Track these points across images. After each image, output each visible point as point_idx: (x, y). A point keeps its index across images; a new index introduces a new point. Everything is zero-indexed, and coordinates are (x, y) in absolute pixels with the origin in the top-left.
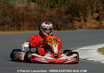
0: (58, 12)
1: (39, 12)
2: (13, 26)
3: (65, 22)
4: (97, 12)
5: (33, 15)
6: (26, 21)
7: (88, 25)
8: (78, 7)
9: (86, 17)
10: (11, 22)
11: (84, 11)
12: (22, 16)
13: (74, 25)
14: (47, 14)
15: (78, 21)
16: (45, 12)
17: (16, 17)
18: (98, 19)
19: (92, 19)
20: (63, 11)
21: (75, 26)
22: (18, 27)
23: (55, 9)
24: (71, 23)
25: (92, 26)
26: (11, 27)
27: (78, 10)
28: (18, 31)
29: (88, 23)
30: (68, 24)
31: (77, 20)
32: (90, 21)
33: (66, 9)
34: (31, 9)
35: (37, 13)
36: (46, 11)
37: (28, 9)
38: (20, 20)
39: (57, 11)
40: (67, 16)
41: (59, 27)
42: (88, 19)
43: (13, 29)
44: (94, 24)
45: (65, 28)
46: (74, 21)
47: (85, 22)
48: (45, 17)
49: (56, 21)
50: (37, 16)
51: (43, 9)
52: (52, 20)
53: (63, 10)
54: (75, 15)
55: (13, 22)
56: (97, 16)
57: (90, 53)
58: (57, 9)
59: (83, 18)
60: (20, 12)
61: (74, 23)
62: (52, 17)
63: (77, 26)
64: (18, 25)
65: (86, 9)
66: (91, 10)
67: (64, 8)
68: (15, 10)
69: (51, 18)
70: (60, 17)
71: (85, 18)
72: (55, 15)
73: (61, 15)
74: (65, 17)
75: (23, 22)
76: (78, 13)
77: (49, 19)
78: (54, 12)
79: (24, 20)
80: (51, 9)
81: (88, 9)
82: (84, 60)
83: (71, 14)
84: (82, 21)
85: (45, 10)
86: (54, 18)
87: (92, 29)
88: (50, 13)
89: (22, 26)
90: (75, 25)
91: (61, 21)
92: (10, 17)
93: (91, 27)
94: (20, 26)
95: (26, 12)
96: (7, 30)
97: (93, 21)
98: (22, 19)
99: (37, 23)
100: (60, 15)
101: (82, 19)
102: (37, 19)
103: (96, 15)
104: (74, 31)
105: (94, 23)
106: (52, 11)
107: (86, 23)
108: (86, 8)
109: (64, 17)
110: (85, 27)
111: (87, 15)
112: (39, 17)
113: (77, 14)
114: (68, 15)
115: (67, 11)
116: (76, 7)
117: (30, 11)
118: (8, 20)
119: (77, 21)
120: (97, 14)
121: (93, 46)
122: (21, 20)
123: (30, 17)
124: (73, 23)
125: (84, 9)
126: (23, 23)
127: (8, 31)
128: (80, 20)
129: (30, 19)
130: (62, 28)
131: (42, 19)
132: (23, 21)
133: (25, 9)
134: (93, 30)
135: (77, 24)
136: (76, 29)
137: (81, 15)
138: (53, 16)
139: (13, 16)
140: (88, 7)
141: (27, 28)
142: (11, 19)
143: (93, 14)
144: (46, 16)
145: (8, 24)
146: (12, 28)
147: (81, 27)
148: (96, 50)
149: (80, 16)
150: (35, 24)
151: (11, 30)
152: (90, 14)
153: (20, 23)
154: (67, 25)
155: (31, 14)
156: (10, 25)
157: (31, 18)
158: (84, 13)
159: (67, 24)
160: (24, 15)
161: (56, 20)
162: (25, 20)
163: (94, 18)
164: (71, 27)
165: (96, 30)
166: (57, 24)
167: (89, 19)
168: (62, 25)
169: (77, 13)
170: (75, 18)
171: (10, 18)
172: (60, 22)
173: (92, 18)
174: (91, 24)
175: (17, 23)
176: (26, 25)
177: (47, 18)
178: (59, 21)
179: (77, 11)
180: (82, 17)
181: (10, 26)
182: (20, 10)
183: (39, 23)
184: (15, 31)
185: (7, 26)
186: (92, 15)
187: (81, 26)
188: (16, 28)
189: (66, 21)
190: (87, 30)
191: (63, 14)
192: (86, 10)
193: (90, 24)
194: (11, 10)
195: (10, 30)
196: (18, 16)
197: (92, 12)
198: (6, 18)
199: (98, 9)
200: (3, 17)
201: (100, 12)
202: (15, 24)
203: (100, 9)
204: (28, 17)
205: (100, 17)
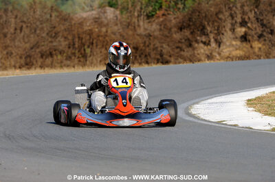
0: (163, 26)
1: (123, 28)
2: (70, 57)
3: (177, 47)
4: (243, 23)
5: (112, 33)
6: (99, 47)
7: (226, 51)
8: (204, 15)
9: (221, 35)
10: (67, 49)
11: (216, 24)
12: (88, 37)
13: (196, 52)
14: (141, 31)
15: (204, 43)
16: (136, 27)
17: (77, 40)
18: (244, 38)
19: (234, 38)
20: (172, 24)
21: (198, 54)
22: (82, 59)
23: (156, 21)
24: (190, 49)
25: (234, 53)
26: (66, 59)
27: (204, 21)
28: (81, 68)
29: (226, 48)
30: (184, 51)
31: (202, 42)
32: (228, 44)
33: (178, 20)
34: (106, 22)
35: (119, 29)
36: (139, 26)
37: (102, 22)
38: (84, 45)
39: (161, 25)
40: (181, 35)
41: (164, 56)
42: (224, 40)
43: (72, 64)
44: (236, 49)
45: (176, 59)
46: (196, 45)
47: (219, 46)
48: (138, 37)
49: (158, 44)
50: (121, 35)
51: (131, 20)
52: (150, 44)
53: (174, 21)
54: (199, 33)
55: (71, 49)
56: (243, 34)
57: (230, 109)
58: (161, 19)
59: (214, 38)
60: (86, 28)
61: (196, 48)
62: (151, 38)
63: (203, 54)
64: (81, 54)
65: (221, 19)
66: (230, 21)
67: (175, 18)
68: (75, 24)
70: (168, 37)
71: (219, 38)
72: (157, 33)
73: (169, 33)
74: (177, 36)
75: (91, 49)
76: (204, 28)
77: (145, 42)
78: (155, 27)
79: (92, 44)
80: (148, 21)
81: (223, 18)
82: (217, 125)
83: (190, 29)
84: (211, 43)
85: (136, 24)
86: (155, 38)
87: (232, 60)
88: (146, 29)
89: (90, 56)
90: (199, 52)
91: (168, 45)
92: (65, 38)
93: (231, 56)
94: (85, 56)
95: (97, 28)
96: (59, 65)
97: (234, 43)
98: (90, 43)
100: (166, 33)
101: (212, 40)
103: (240, 32)
104: (197, 64)
105: (237, 47)
106: (150, 24)
107: (221, 48)
108: (221, 16)
109: (174, 35)
110: (218, 57)
111: (223, 32)
112: (124, 36)
113: (202, 30)
114: (182, 33)
115: (180, 25)
116: (199, 15)
117: (105, 26)
118: (61, 45)
119: (202, 45)
120: (244, 29)
121: (235, 95)
122: (88, 44)
123: (104, 38)
124: (194, 49)
125: (216, 19)
126: (91, 52)
127: (61, 67)
128: (207, 42)
129: (106, 42)
130: (172, 59)
132: (91, 46)
133: (96, 22)
134: (234, 62)
135: (202, 51)
136: (199, 60)
137: (211, 32)
138: (152, 34)
139: (70, 37)
140: (224, 15)
141: (101, 61)
142: (67, 43)
144: (138, 35)
145: (60, 53)
146: (68, 62)
147: (210, 57)
148: (244, 103)
149: (208, 35)
151: (68, 66)
152: (228, 30)
153: (85, 50)
154: (182, 53)
155: (107, 32)
156: (66, 56)
158: (216, 28)
159: (181, 49)
160: (94, 34)
161: (159, 42)
162: (95, 45)
163: (236, 38)
164: (191, 56)
165: (241, 62)
166: (161, 51)
167: (227, 40)
168: (172, 53)
169: (201, 27)
170: (198, 38)
171: (65, 41)
172: (167, 47)
173: (232, 36)
174: (231, 49)
175: (79, 51)
176: (97, 54)
177: (140, 40)
178: (164, 46)
179: (202, 23)
180: (212, 36)
181: (65, 58)
182: (85, 24)
184: (76, 67)
185: (59, 57)
186: (233, 30)
187: (211, 54)
188: (76, 61)
189: (180, 45)
190: (222, 61)
192: (220, 21)
193: (228, 49)
194: (67, 24)
195: (65, 65)
196: (81, 36)
197: (232, 24)
198: (57, 40)
199: (244, 19)
200: (50, 39)
201: (249, 25)
202: (74, 54)
203: (249, 18)
204: (101, 38)
205: (250, 35)
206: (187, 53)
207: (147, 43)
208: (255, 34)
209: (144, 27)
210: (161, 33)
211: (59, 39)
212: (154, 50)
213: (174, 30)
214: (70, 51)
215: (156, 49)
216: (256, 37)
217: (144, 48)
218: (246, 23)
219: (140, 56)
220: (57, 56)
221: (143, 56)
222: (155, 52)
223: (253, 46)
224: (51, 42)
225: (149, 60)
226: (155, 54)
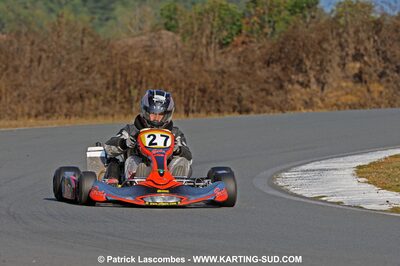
0: (242, 59)
1: (185, 61)
2: (109, 102)
3: (262, 90)
4: (357, 57)
5: (170, 68)
7: (331, 96)
8: (301, 44)
9: (325, 73)
10: (104, 90)
11: (318, 57)
12: (136, 73)
13: (289, 97)
14: (211, 65)
15: (302, 84)
16: (204, 60)
17: (119, 76)
18: (359, 78)
19: (343, 78)
20: (256, 57)
21: (292, 100)
22: (126, 106)
23: (233, 51)
24: (281, 92)
25: (343, 99)
26: (104, 105)
27: (300, 53)
29: (331, 92)
30: (272, 94)
31: (298, 82)
32: (335, 85)
33: (264, 51)
34: (161, 51)
35: (179, 63)
36: (208, 58)
37: (155, 52)
38: (129, 85)
39: (239, 58)
40: (268, 71)
41: (244, 102)
42: (330, 80)
43: (111, 112)
44: (347, 94)
45: (261, 107)
46: (290, 86)
47: (323, 89)
48: (204, 74)
49: (235, 85)
50: (182, 71)
51: (197, 51)
52: (223, 84)
53: (258, 52)
54: (293, 69)
55: (111, 90)
56: (356, 71)
57: (334, 180)
58: (240, 49)
59: (315, 76)
60: (132, 61)
61: (290, 91)
63: (299, 99)
64: (125, 97)
65: (325, 50)
66: (338, 53)
67: (259, 48)
68: (116, 54)
69: (223, 77)
70: (249, 74)
71: (322, 77)
72: (233, 69)
73: (251, 69)
74: (262, 74)
75: (139, 90)
76: (301, 61)
77: (216, 82)
78: (231, 60)
79: (141, 83)
80: (221, 51)
81: (329, 48)
82: (313, 202)
83: (282, 63)
84: (311, 84)
85: (205, 55)
86: (231, 75)
87: (339, 109)
88: (218, 63)
89: (137, 101)
90: (293, 97)
91: (250, 86)
92: (102, 74)
93: (339, 103)
94: (130, 101)
95: (149, 60)
96: (91, 113)
97: (344, 84)
98: (137, 82)
99: (181, 93)
100: (247, 68)
101: (313, 80)
102: (181, 81)
103: (353, 68)
104: (289, 114)
105: (349, 90)
106: (223, 56)
107: (325, 91)
108: (325, 46)
109: (258, 72)
110: (320, 104)
111: (328, 68)
112: (186, 74)
113: (298, 65)
114: (270, 69)
115: (267, 58)
116: (294, 44)
117: (159, 57)
118: (96, 84)
119: (297, 86)
120: (358, 65)
121: (341, 159)
122: (134, 83)
123: (158, 75)
124: (286, 93)
125: (319, 50)
126: (139, 94)
127: (96, 116)
128: (306, 82)
129: (160, 81)
130: (255, 107)
131: (194, 81)
132: (139, 87)
133: (146, 51)
134: (342, 112)
135: (298, 95)
136: (294, 109)
137: (311, 68)
138: (226, 70)
139: (109, 73)
140: (331, 45)
142: (105, 81)
143: (344, 65)
144: (206, 71)
145: (95, 96)
146: (106, 109)
147: (308, 104)
148: (352, 171)
149: (306, 72)
150: (175, 94)
151: (106, 114)
152: (335, 65)
153: (130, 92)
154: (270, 98)
155: (162, 66)
156: (103, 101)
157: (164, 78)
158: (319, 63)
159: (268, 93)
160: (144, 69)
161: (237, 82)
162: (144, 84)
163: (347, 77)
164: (281, 102)
165: (352, 111)
166: (240, 94)
167: (334, 80)
168: (254, 97)
169: (297, 61)
171: (102, 78)
172: (248, 89)
173: (342, 75)
174: (339, 93)
175: (122, 93)
177: (210, 79)
178: (244, 87)
179: (298, 55)
180: (312, 74)
181: (101, 103)
182: (130, 55)
183: (188, 92)
184: (116, 117)
185: (93, 101)
186: (342, 65)
187: (311, 99)
188: (118, 107)
189: (266, 86)
190: (325, 111)
191: (256, 64)
192: (324, 53)
193: (335, 93)
194: (105, 54)
195: (101, 114)
196: (125, 72)
197: (342, 58)
198: (90, 77)
199: (359, 50)
200: (80, 76)
201: (366, 58)
202: (115, 97)
203: (366, 49)
204: (153, 76)
205: (366, 73)
206: (276, 98)
207: (219, 83)
208: (375, 71)
209: (215, 59)
210: (240, 69)
211: (93, 75)
212: (228, 92)
213: (258, 64)
214: (109, 92)
215: (231, 91)
216: (375, 76)
217: (214, 90)
218: (363, 56)
219: (209, 102)
220: (90, 99)
221: (213, 101)
222: (230, 96)
223: (372, 89)
224: (82, 80)
225: (222, 108)
226: (231, 99)
